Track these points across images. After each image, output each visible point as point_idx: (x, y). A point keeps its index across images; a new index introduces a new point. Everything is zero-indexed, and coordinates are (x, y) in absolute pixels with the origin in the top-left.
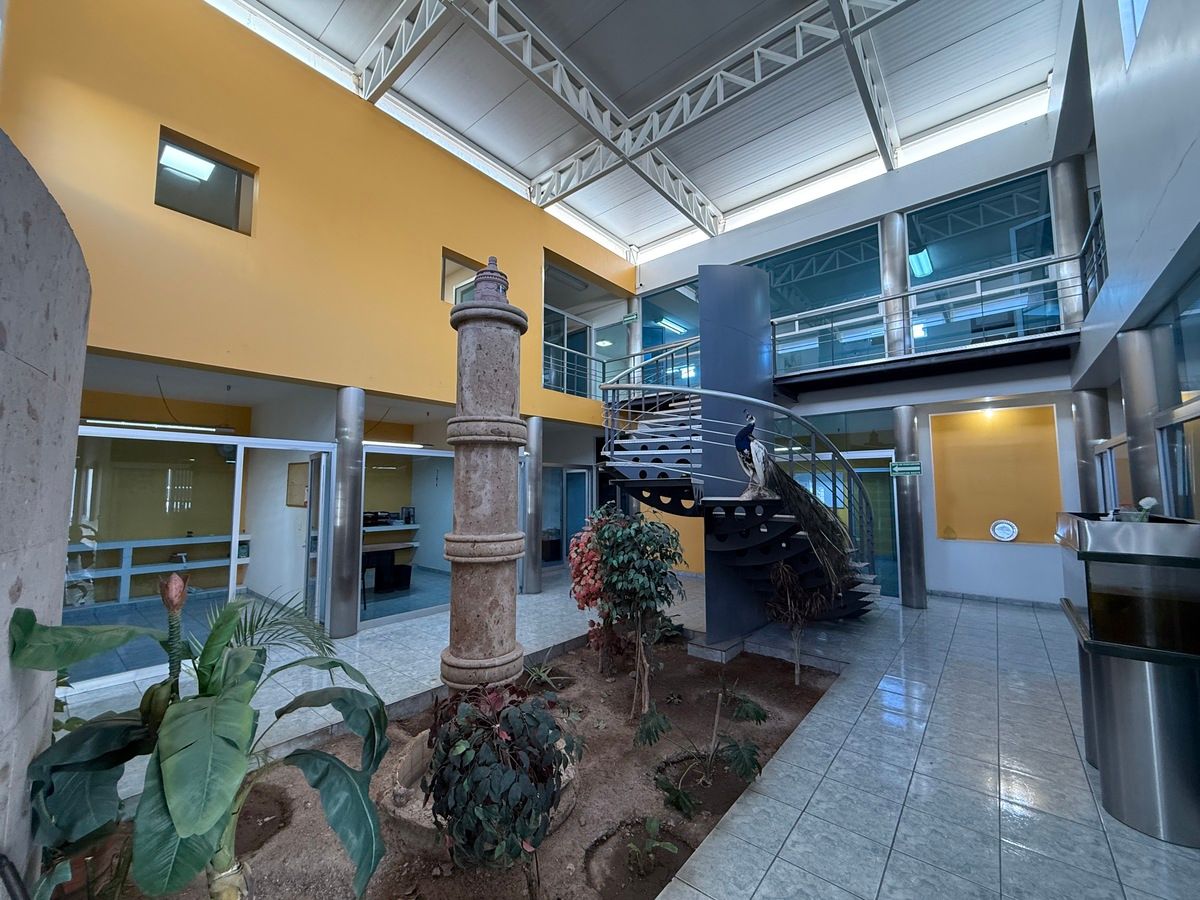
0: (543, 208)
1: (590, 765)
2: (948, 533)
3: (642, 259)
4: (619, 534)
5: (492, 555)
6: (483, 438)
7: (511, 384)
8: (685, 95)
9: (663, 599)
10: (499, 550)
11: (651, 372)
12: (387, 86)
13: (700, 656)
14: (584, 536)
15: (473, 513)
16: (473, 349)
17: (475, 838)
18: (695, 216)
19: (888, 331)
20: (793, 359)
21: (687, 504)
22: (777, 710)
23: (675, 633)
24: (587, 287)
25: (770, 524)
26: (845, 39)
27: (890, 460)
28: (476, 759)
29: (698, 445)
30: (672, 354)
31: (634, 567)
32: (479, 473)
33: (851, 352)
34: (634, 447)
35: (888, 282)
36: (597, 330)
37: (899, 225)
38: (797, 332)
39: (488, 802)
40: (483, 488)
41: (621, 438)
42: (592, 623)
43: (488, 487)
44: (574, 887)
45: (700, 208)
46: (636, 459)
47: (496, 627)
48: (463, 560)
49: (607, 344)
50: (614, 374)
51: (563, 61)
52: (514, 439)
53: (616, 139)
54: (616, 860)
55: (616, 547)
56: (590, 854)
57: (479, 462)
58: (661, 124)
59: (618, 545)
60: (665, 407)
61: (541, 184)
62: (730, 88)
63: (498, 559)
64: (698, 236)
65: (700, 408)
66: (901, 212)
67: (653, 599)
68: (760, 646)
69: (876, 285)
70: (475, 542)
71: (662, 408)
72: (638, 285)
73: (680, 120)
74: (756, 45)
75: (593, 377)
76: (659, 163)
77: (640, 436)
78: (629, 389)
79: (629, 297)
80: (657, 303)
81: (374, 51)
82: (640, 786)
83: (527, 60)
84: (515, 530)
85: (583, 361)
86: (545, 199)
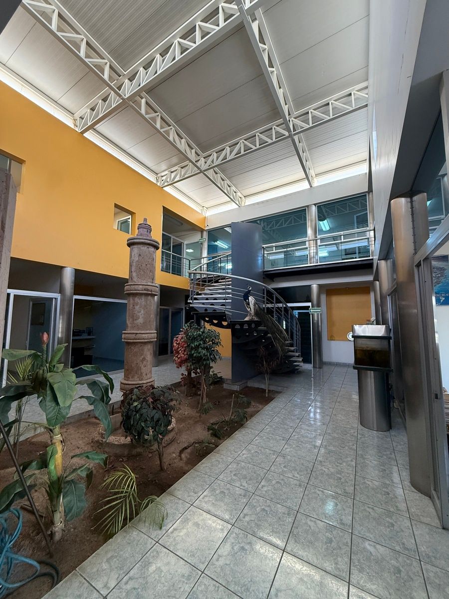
0: (162, 187)
1: (182, 426)
2: (331, 338)
3: (208, 214)
4: (195, 333)
5: (144, 339)
6: (141, 292)
7: (153, 271)
8: (228, 147)
9: (213, 360)
10: (146, 337)
11: (211, 266)
12: (92, 127)
13: (228, 388)
14: (180, 336)
15: (135, 322)
16: (137, 256)
17: (141, 434)
18: (232, 197)
19: (309, 253)
20: (275, 262)
21: (225, 323)
22: (258, 405)
23: (218, 379)
24: (182, 224)
25: (257, 331)
26: (290, 136)
27: (309, 307)
28: (141, 407)
29: (229, 298)
30: (220, 258)
31: (201, 347)
32: (138, 306)
33: (298, 261)
34: (203, 299)
35: (310, 232)
36: (187, 245)
37: (314, 209)
38: (274, 251)
39: (146, 421)
40: (140, 312)
41: (197, 295)
42: (183, 374)
43: (142, 312)
44: (176, 461)
45: (234, 194)
46: (203, 304)
47: (144, 368)
48: (132, 341)
49: (191, 251)
50: (194, 266)
51: (174, 126)
52: (153, 293)
53: (197, 161)
54: (191, 454)
55: (194, 339)
56: (181, 452)
57: (139, 301)
58: (217, 158)
59: (195, 338)
60: (217, 282)
61: (162, 176)
62: (247, 148)
63: (146, 340)
64: (233, 206)
65: (231, 283)
66: (315, 205)
67: (208, 360)
68: (254, 384)
69: (305, 233)
70: (137, 334)
71: (215, 282)
72: (206, 226)
73: (225, 158)
74: (256, 131)
75: (184, 267)
76: (216, 173)
77: (205, 294)
78: (201, 274)
79: (202, 231)
80: (215, 234)
81: (85, 111)
82: (201, 431)
83: (158, 126)
84: (152, 330)
85: (180, 259)
86: (164, 184)
